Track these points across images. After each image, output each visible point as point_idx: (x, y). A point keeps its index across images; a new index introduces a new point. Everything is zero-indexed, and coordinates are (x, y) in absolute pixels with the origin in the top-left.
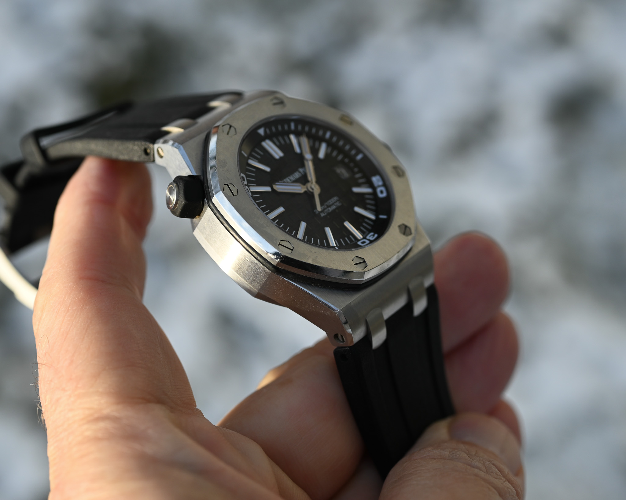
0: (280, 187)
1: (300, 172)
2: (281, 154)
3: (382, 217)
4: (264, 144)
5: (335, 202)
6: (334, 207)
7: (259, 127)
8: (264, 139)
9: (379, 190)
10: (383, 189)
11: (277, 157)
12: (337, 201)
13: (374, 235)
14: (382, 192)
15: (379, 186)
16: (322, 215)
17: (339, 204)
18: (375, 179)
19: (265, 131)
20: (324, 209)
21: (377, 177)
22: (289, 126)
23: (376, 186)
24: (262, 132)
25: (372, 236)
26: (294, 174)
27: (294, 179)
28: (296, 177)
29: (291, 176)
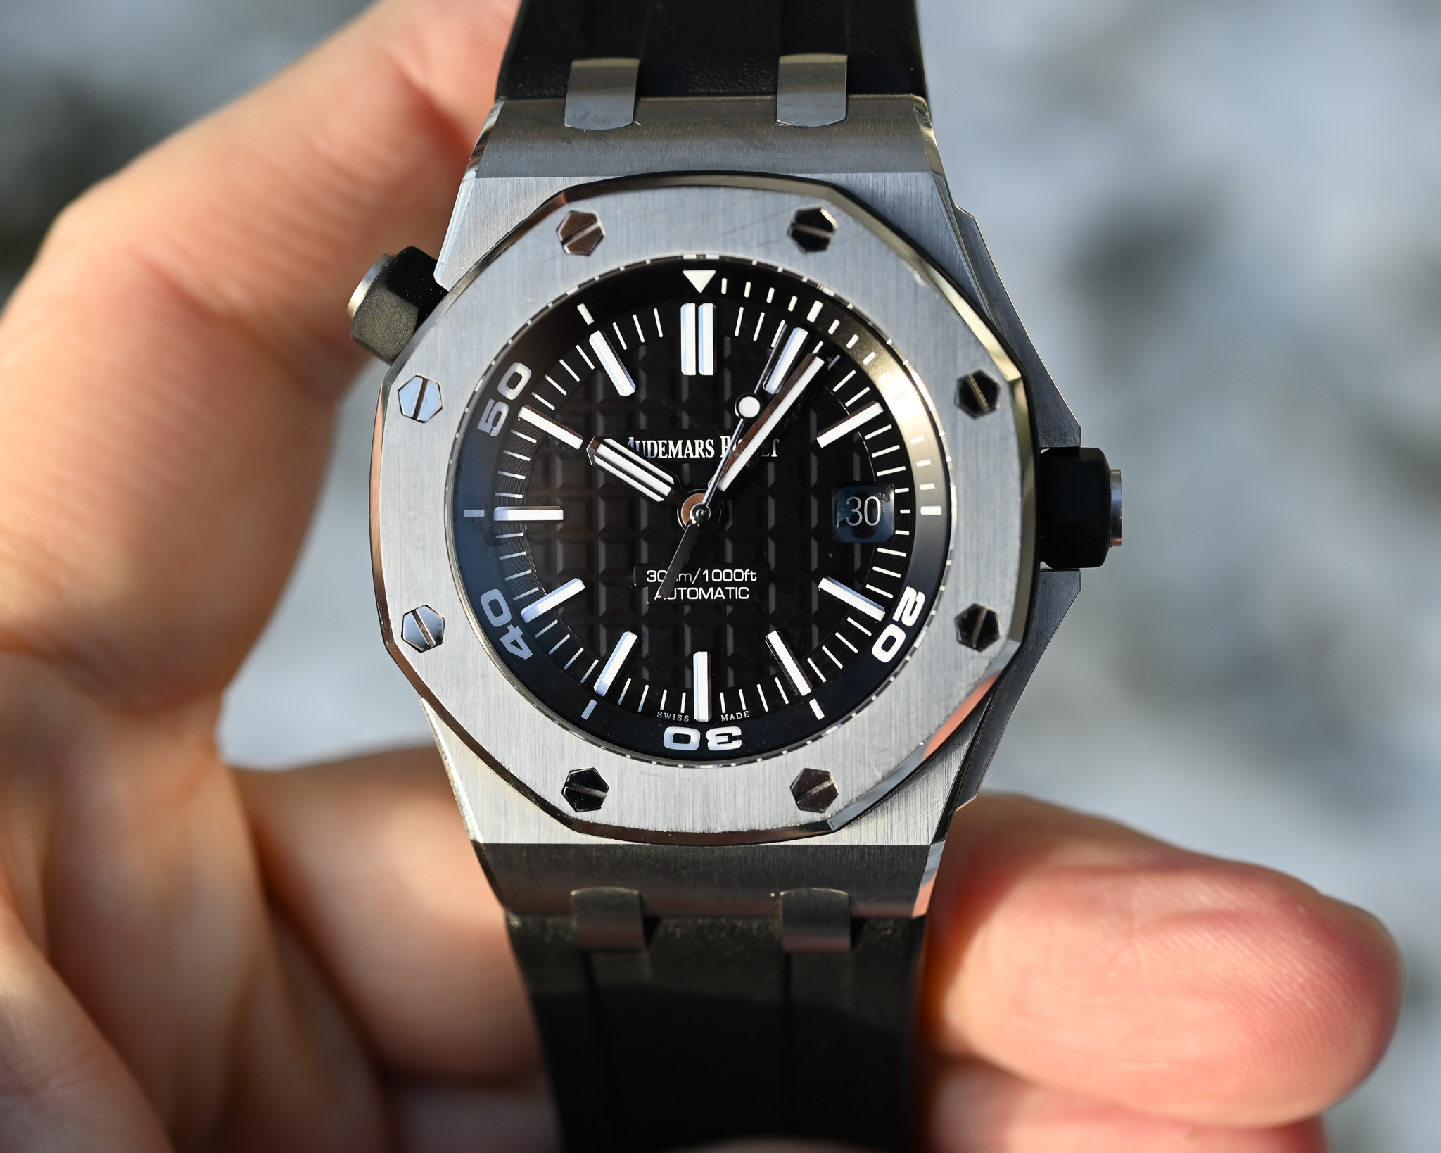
1: (717, 446)
2: (708, 369)
3: (814, 704)
4: (688, 310)
6: (719, 594)
7: (701, 264)
8: (698, 299)
9: (891, 630)
10: (900, 637)
11: (688, 369)
12: (748, 583)
13: (732, 738)
14: (889, 644)
15: (900, 624)
17: (738, 595)
18: (912, 598)
19: (714, 283)
20: (682, 584)
21: (921, 598)
22: (804, 307)
23: (896, 617)
24: (699, 279)
25: (726, 739)
26: (697, 442)
27: (680, 456)
28: (691, 452)
29: (680, 443)
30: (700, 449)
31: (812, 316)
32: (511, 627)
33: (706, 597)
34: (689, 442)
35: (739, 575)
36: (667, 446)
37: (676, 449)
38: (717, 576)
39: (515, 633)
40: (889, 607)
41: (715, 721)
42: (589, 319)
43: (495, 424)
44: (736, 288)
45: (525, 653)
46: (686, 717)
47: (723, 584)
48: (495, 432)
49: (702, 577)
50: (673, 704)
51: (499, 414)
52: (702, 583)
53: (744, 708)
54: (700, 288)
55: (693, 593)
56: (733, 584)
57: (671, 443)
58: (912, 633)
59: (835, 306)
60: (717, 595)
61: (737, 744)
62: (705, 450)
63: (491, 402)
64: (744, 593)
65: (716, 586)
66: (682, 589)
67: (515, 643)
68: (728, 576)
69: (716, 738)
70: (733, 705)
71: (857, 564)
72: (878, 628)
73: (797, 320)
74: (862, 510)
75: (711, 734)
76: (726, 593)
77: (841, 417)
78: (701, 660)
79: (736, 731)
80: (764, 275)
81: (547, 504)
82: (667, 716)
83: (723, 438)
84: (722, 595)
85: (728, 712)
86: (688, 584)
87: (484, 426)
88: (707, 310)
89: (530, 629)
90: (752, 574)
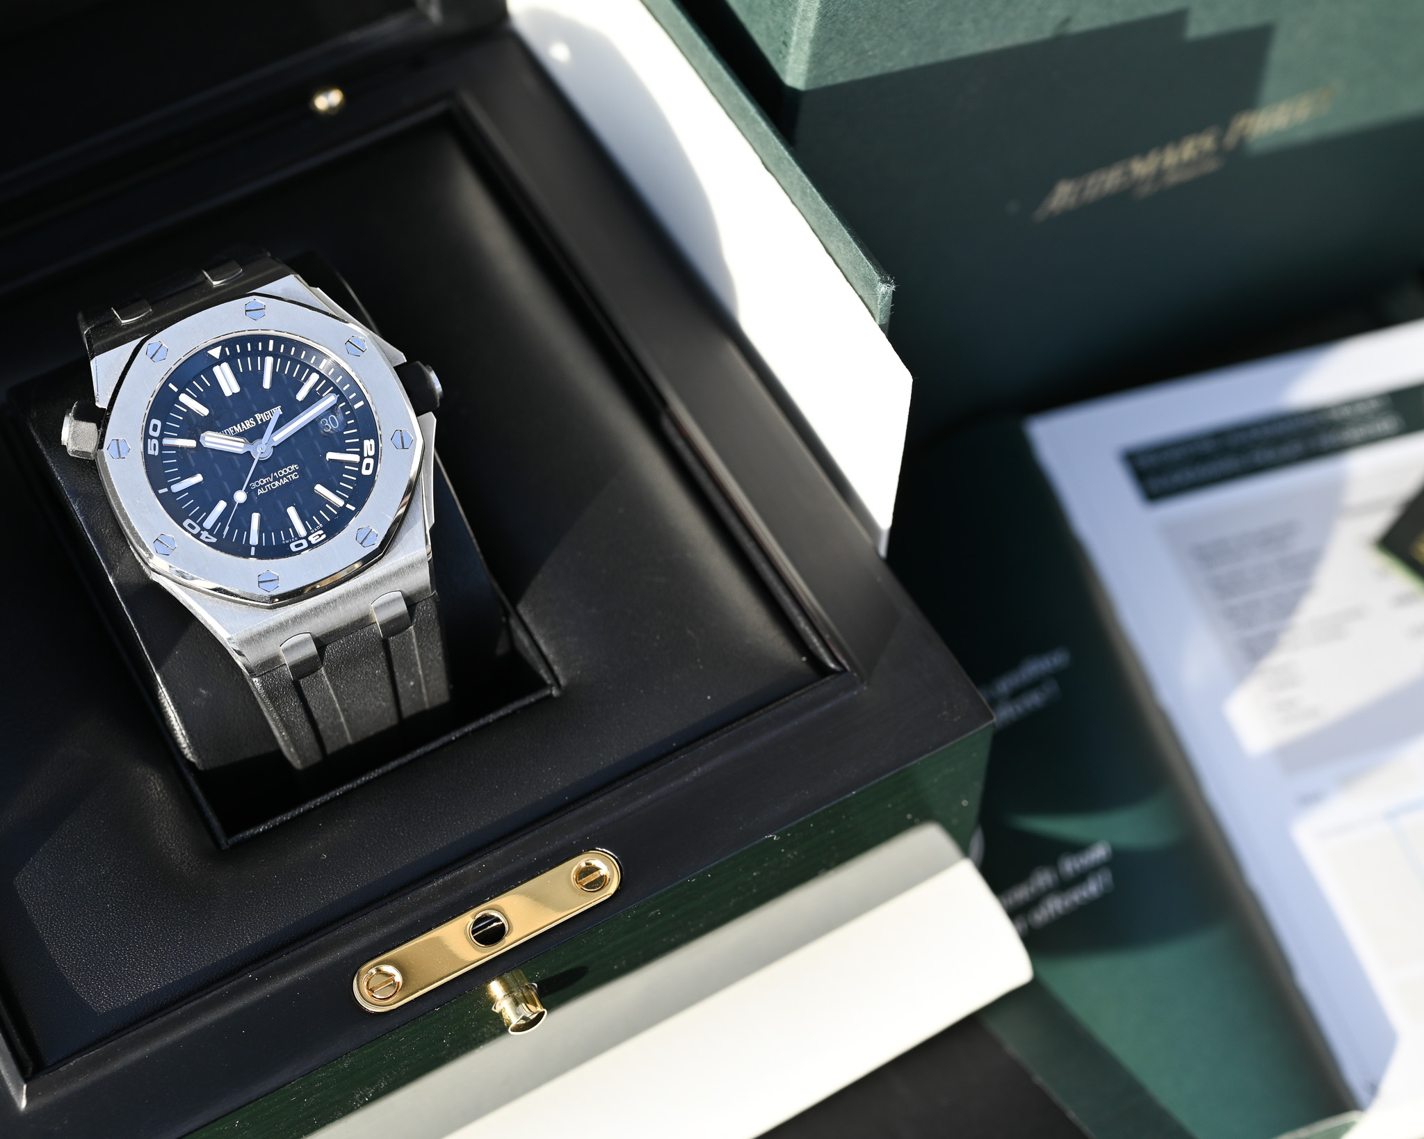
0: (212, 440)
1: (255, 420)
2: (237, 389)
3: (348, 506)
4: (216, 369)
5: (292, 473)
6: (286, 480)
7: (214, 346)
8: (219, 362)
9: (366, 461)
10: (371, 461)
11: (228, 393)
12: (296, 471)
13: (320, 536)
14: (368, 467)
15: (368, 457)
16: (260, 492)
17: (294, 478)
18: (368, 444)
19: (223, 352)
20: (267, 483)
21: (372, 441)
22: (266, 346)
23: (365, 455)
24: (216, 353)
25: (318, 537)
26: (245, 422)
27: (241, 431)
28: (245, 427)
29: (238, 425)
30: (249, 424)
31: (271, 348)
32: (202, 532)
33: (280, 484)
34: (242, 423)
35: (290, 469)
36: (234, 429)
37: (238, 429)
38: (281, 473)
39: (205, 534)
40: (361, 454)
41: (309, 534)
42: (176, 389)
43: (155, 450)
44: (233, 350)
45: (214, 540)
46: (296, 538)
47: (285, 476)
48: (157, 453)
49: (274, 477)
50: (288, 536)
51: (155, 445)
52: (275, 479)
53: (319, 523)
54: (217, 356)
55: (274, 485)
56: (289, 474)
57: (235, 427)
58: (376, 457)
59: (278, 340)
60: (285, 482)
61: (324, 536)
62: (250, 424)
63: (149, 440)
64: (296, 476)
65: (282, 478)
66: (268, 485)
67: (207, 537)
68: (285, 471)
69: (313, 539)
70: (314, 525)
71: (338, 442)
72: (360, 465)
73: (265, 353)
74: (329, 422)
75: (310, 538)
76: (288, 479)
77: (301, 385)
78: (292, 511)
79: (321, 532)
80: (242, 340)
81: (193, 475)
82: (287, 542)
83: (256, 415)
84: (287, 481)
85: (313, 528)
86: (270, 482)
87: (151, 452)
88: (225, 366)
89: (211, 531)
90: (295, 466)
